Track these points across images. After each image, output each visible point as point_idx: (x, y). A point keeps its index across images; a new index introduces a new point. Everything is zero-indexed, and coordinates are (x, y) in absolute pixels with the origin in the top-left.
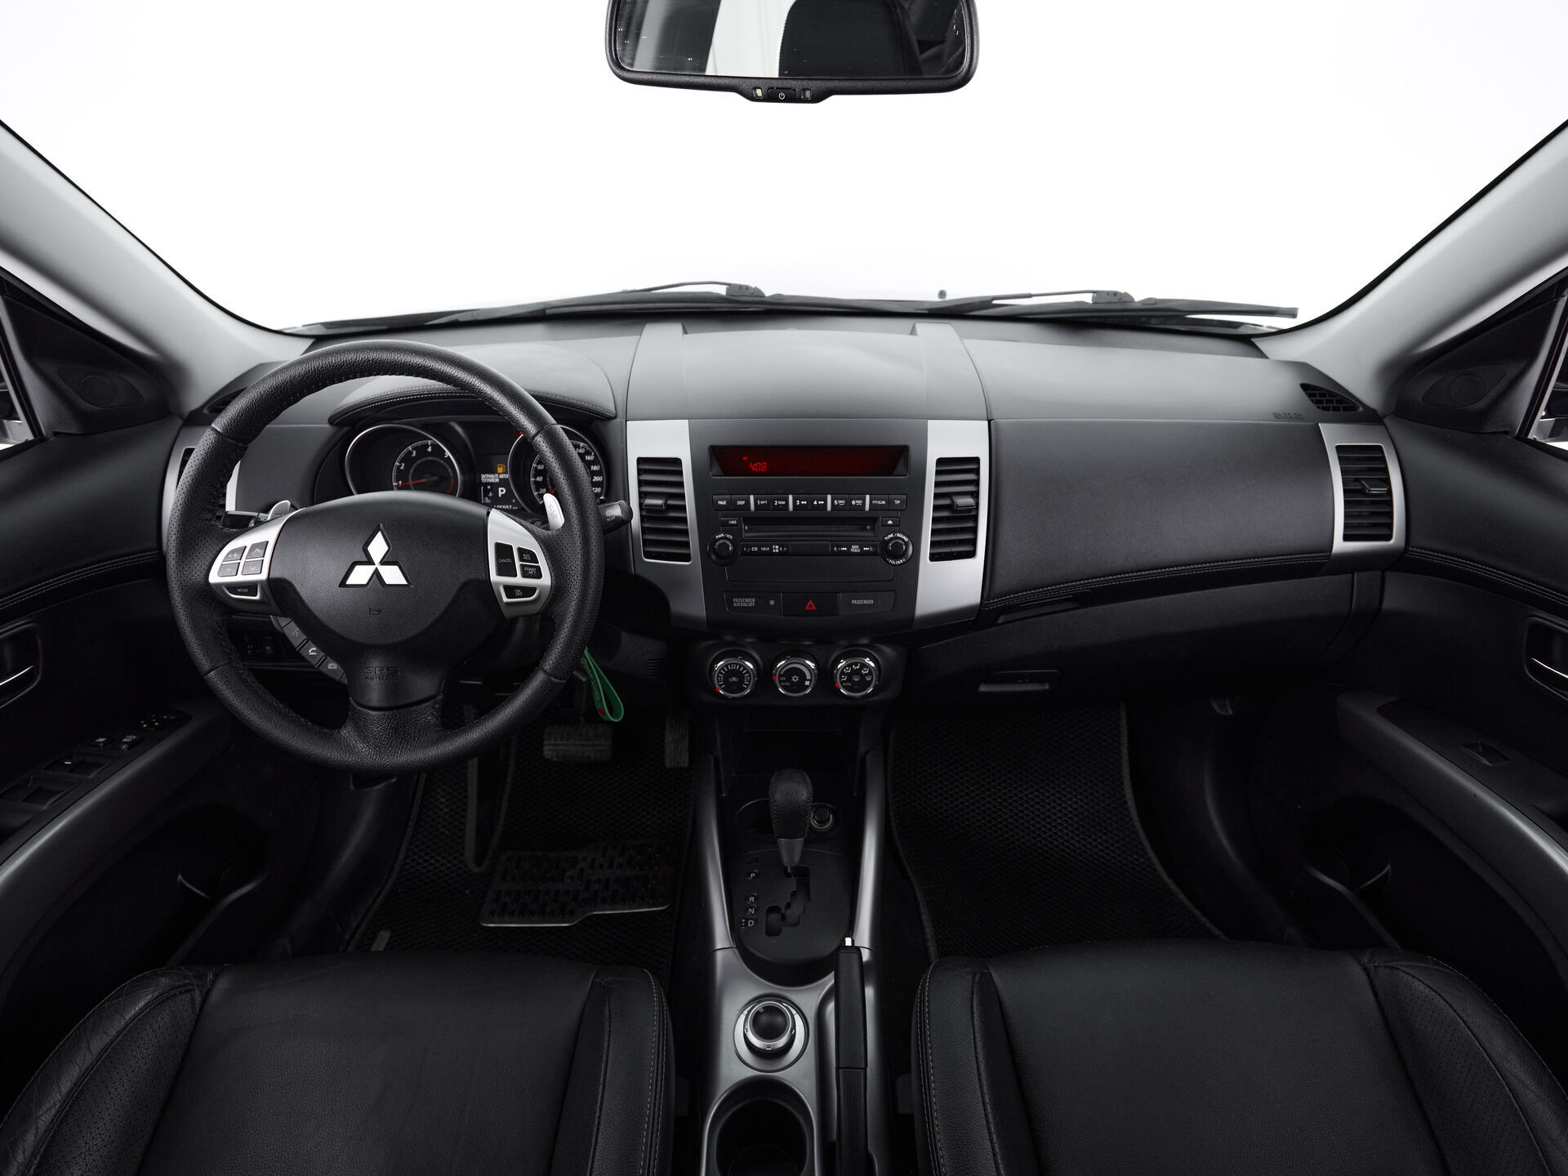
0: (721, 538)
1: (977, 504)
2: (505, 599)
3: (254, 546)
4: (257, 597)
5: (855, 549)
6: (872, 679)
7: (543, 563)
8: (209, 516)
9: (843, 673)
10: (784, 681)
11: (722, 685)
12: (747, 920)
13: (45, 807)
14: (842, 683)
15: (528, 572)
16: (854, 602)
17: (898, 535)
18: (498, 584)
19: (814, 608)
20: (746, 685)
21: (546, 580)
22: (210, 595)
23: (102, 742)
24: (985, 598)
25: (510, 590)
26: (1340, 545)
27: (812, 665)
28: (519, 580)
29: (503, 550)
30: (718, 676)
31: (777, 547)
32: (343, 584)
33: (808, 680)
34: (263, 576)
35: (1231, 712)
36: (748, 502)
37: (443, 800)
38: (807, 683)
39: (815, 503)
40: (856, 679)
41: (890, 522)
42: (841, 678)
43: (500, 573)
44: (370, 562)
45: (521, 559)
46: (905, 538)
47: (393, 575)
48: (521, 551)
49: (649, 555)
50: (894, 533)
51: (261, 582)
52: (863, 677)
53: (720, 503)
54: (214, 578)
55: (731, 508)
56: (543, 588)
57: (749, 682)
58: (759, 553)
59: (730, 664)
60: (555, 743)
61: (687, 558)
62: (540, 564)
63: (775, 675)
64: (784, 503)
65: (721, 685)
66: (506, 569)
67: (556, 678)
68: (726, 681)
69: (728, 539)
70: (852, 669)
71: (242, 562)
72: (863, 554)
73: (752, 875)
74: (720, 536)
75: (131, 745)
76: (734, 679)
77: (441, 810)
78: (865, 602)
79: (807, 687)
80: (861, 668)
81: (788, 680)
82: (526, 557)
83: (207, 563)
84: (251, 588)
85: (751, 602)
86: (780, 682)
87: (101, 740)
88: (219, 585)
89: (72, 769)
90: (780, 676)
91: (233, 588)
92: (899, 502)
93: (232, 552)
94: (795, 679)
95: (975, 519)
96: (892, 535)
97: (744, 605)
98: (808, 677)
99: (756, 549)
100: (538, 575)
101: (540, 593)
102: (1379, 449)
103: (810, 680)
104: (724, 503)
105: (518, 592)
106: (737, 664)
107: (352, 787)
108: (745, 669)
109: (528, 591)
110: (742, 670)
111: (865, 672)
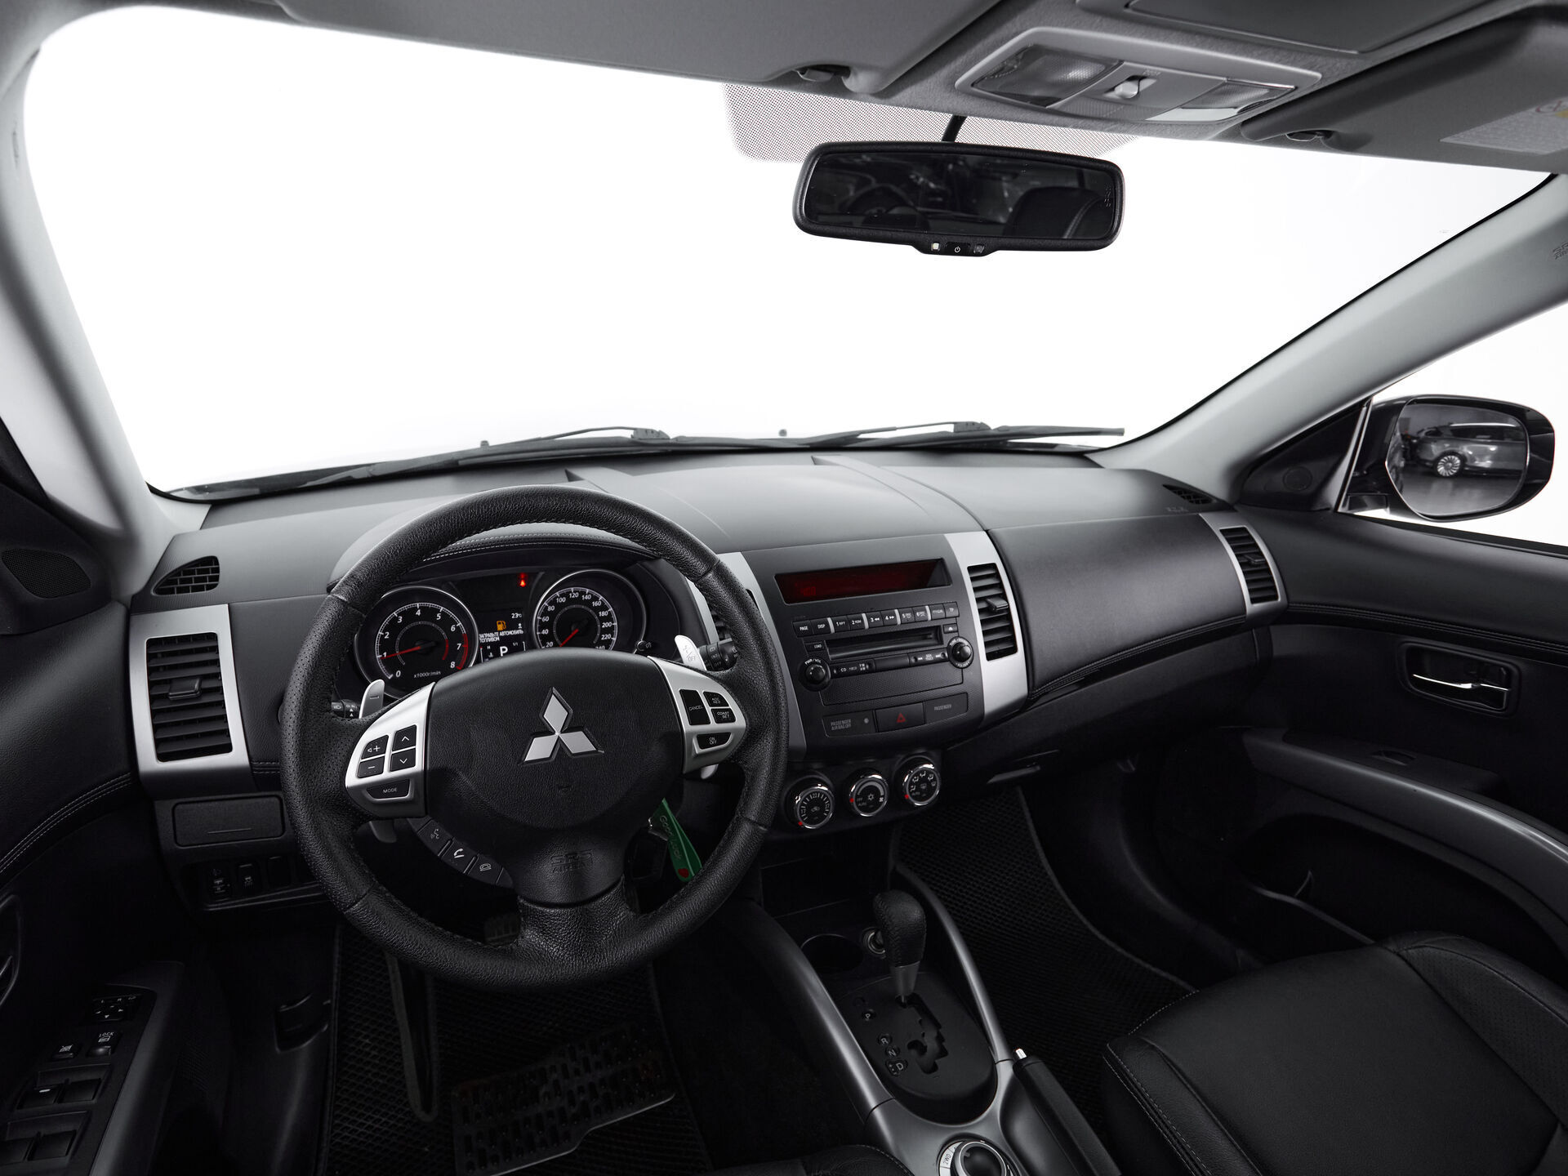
0: (811, 663)
1: (1008, 605)
2: (698, 750)
3: (398, 732)
4: (409, 796)
5: (929, 657)
6: (936, 785)
7: (732, 705)
9: (911, 783)
10: (861, 802)
11: (805, 817)
12: (894, 1064)
14: (911, 793)
15: (721, 716)
16: (936, 708)
17: (960, 640)
18: (691, 734)
19: (903, 721)
20: (826, 812)
21: (740, 722)
23: (67, 1052)
24: (1028, 690)
25: (703, 740)
26: (1250, 607)
28: (713, 726)
29: (690, 697)
30: (801, 808)
31: (863, 665)
32: (519, 762)
33: (881, 796)
34: (418, 768)
36: (827, 625)
37: (367, 1041)
39: (886, 618)
40: (924, 787)
41: (951, 629)
42: (910, 789)
43: (692, 723)
44: (549, 732)
45: (711, 704)
46: (965, 642)
47: (579, 743)
48: (708, 695)
50: (956, 638)
51: (414, 776)
52: (929, 783)
53: (801, 628)
54: (352, 779)
55: (813, 632)
56: (736, 730)
57: (828, 808)
58: (848, 673)
60: (500, 937)
62: (730, 707)
63: (852, 797)
64: (859, 622)
65: (802, 818)
66: (698, 717)
67: (763, 826)
69: (817, 663)
70: (920, 777)
71: (386, 756)
72: (936, 661)
73: (868, 1016)
74: (808, 662)
76: (816, 809)
77: (368, 1054)
78: (943, 707)
79: (882, 803)
80: (927, 776)
81: (865, 799)
82: (716, 701)
83: (339, 764)
84: (402, 785)
85: (846, 723)
86: (857, 803)
87: (66, 1049)
88: (357, 789)
90: (857, 797)
91: (376, 789)
92: (952, 609)
93: (371, 744)
94: (871, 797)
95: (1010, 617)
96: (955, 641)
97: (842, 727)
98: (882, 792)
99: (845, 669)
100: (732, 719)
101: (735, 736)
102: (1246, 530)
103: (884, 796)
104: (806, 628)
105: (713, 740)
106: (813, 793)
107: (277, 1049)
109: (722, 737)
110: (823, 798)
111: (930, 778)
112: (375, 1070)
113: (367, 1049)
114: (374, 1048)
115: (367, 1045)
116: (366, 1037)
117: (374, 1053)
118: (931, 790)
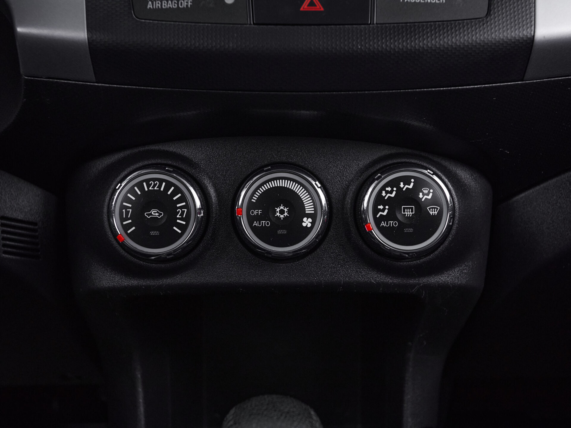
6: (440, 213)
10: (258, 218)
11: (129, 226)
14: (378, 221)
20: (179, 226)
33: (308, 216)
38: (307, 222)
42: (376, 211)
59: (147, 181)
63: (240, 206)
65: (126, 228)
70: (399, 189)
76: (155, 213)
79: (308, 230)
81: (269, 216)
86: (251, 221)
90: (250, 206)
98: (309, 209)
103: (313, 216)
106: (161, 181)
108: (183, 199)
110: (174, 193)
111: (425, 195)
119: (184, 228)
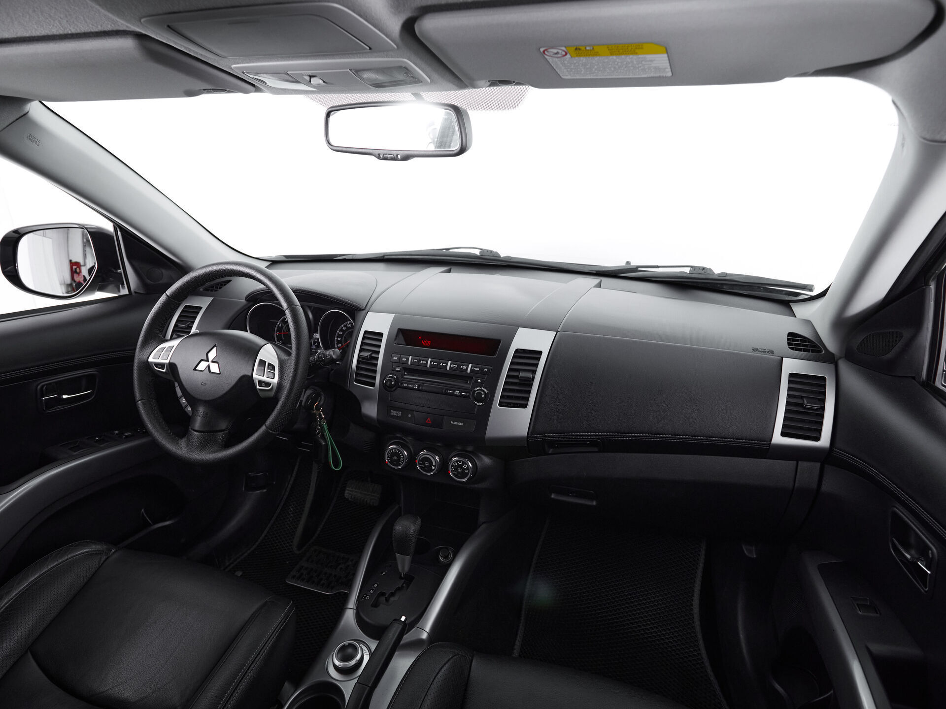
1: (533, 378)
2: (257, 387)
3: (169, 347)
4: (164, 371)
5: (457, 393)
6: (469, 472)
7: (277, 371)
8: (158, 332)
9: (453, 465)
10: (421, 464)
12: (367, 596)
13: (75, 453)
14: (452, 471)
15: (269, 374)
16: (452, 422)
17: (482, 389)
18: (256, 379)
19: (430, 422)
20: (401, 462)
21: (276, 380)
22: (147, 366)
23: (116, 433)
24: (530, 433)
25: (260, 382)
26: (777, 438)
27: (437, 458)
28: (264, 379)
29: (262, 363)
30: (388, 454)
31: (417, 385)
32: (195, 369)
33: (434, 466)
34: (167, 361)
35: (755, 556)
36: (408, 359)
38: (433, 468)
39: (441, 364)
40: (460, 471)
41: (479, 381)
42: (451, 468)
44: (207, 360)
45: (268, 368)
46: (486, 391)
47: (215, 368)
48: (270, 364)
49: (357, 381)
50: (481, 386)
51: (166, 363)
52: (463, 470)
54: (150, 359)
55: (399, 362)
56: (274, 384)
57: (403, 461)
58: (407, 388)
59: (395, 449)
60: (352, 490)
61: (373, 385)
62: (275, 372)
63: (417, 459)
64: (425, 362)
65: (388, 460)
66: (261, 372)
67: (272, 431)
68: (391, 458)
69: (393, 378)
70: (458, 464)
71: (162, 354)
72: (461, 396)
73: (384, 573)
74: (390, 376)
75: (127, 437)
76: (395, 458)
77: (289, 514)
78: (458, 424)
79: (434, 470)
80: (462, 465)
81: (423, 464)
82: (270, 367)
83: (150, 352)
84: (162, 366)
85: (399, 414)
86: (419, 464)
87: (117, 432)
88: (152, 363)
89: (97, 441)
90: (420, 460)
91: (157, 365)
92: (486, 370)
93: (160, 349)
94: (427, 464)
95: (531, 385)
96: (479, 388)
97: (396, 415)
98: (434, 464)
99: (406, 385)
100: (274, 377)
101: (272, 386)
102: (824, 379)
103: (435, 466)
104: (396, 358)
105: (263, 385)
106: (398, 450)
109: (268, 384)
110: (400, 453)
111: (465, 467)
112: (289, 522)
113: (290, 513)
114: (292, 513)
115: (291, 511)
116: (292, 508)
117: (292, 515)
118: (464, 475)
119: (402, 463)
